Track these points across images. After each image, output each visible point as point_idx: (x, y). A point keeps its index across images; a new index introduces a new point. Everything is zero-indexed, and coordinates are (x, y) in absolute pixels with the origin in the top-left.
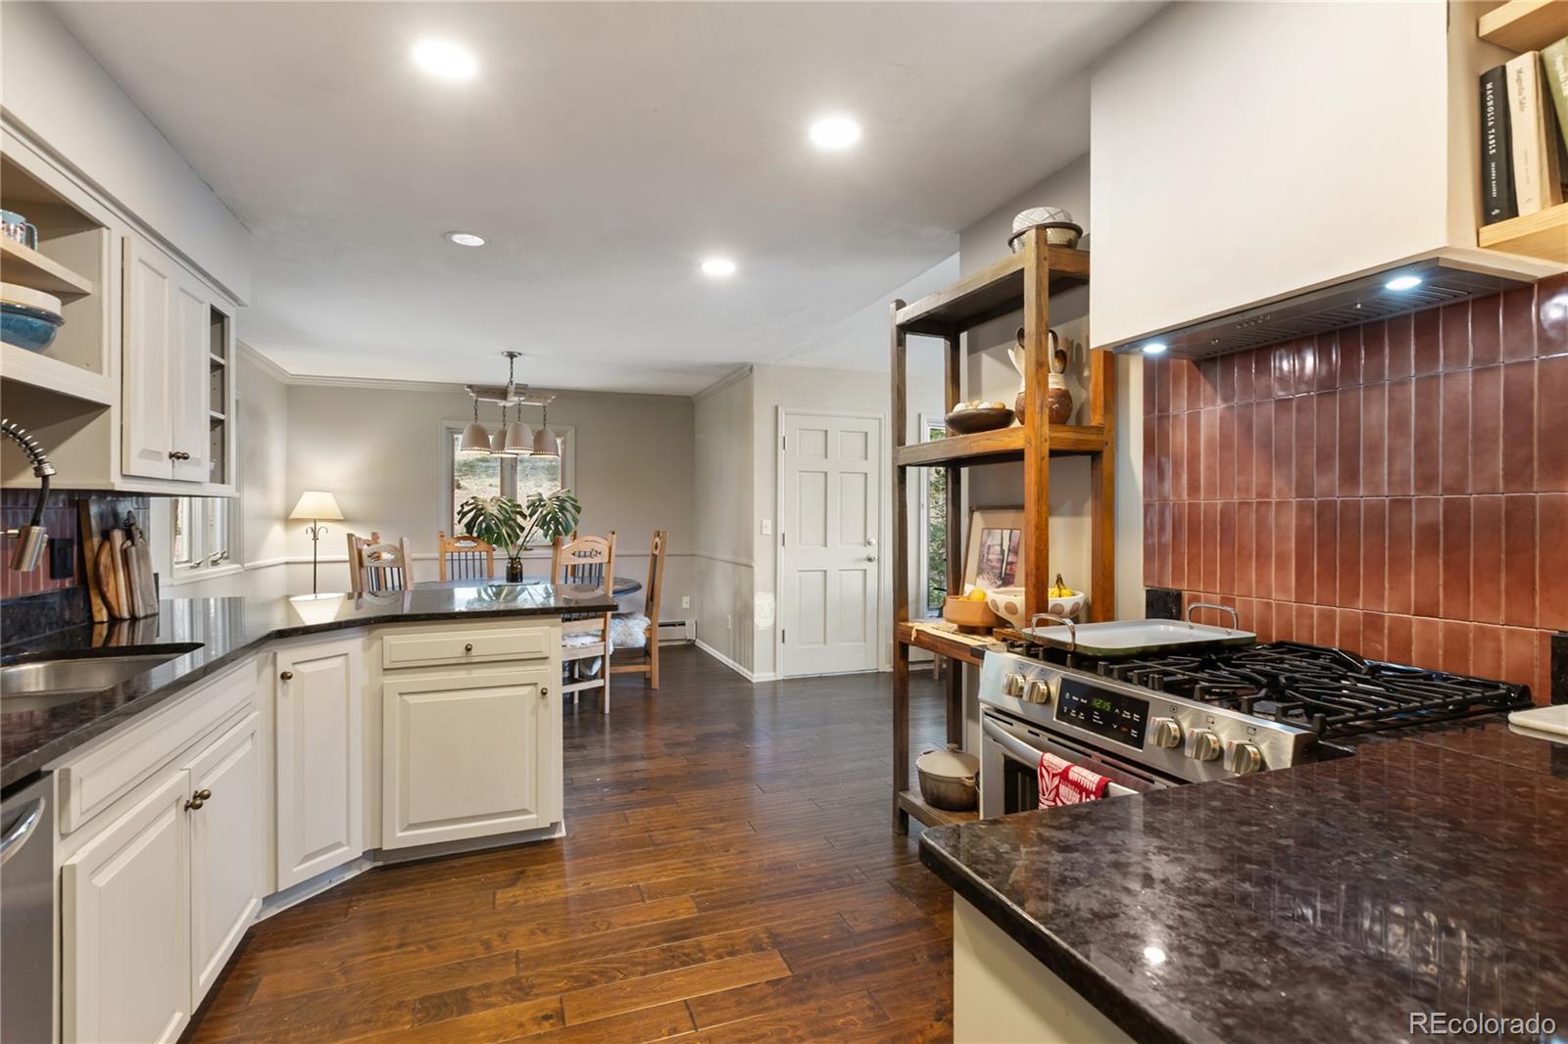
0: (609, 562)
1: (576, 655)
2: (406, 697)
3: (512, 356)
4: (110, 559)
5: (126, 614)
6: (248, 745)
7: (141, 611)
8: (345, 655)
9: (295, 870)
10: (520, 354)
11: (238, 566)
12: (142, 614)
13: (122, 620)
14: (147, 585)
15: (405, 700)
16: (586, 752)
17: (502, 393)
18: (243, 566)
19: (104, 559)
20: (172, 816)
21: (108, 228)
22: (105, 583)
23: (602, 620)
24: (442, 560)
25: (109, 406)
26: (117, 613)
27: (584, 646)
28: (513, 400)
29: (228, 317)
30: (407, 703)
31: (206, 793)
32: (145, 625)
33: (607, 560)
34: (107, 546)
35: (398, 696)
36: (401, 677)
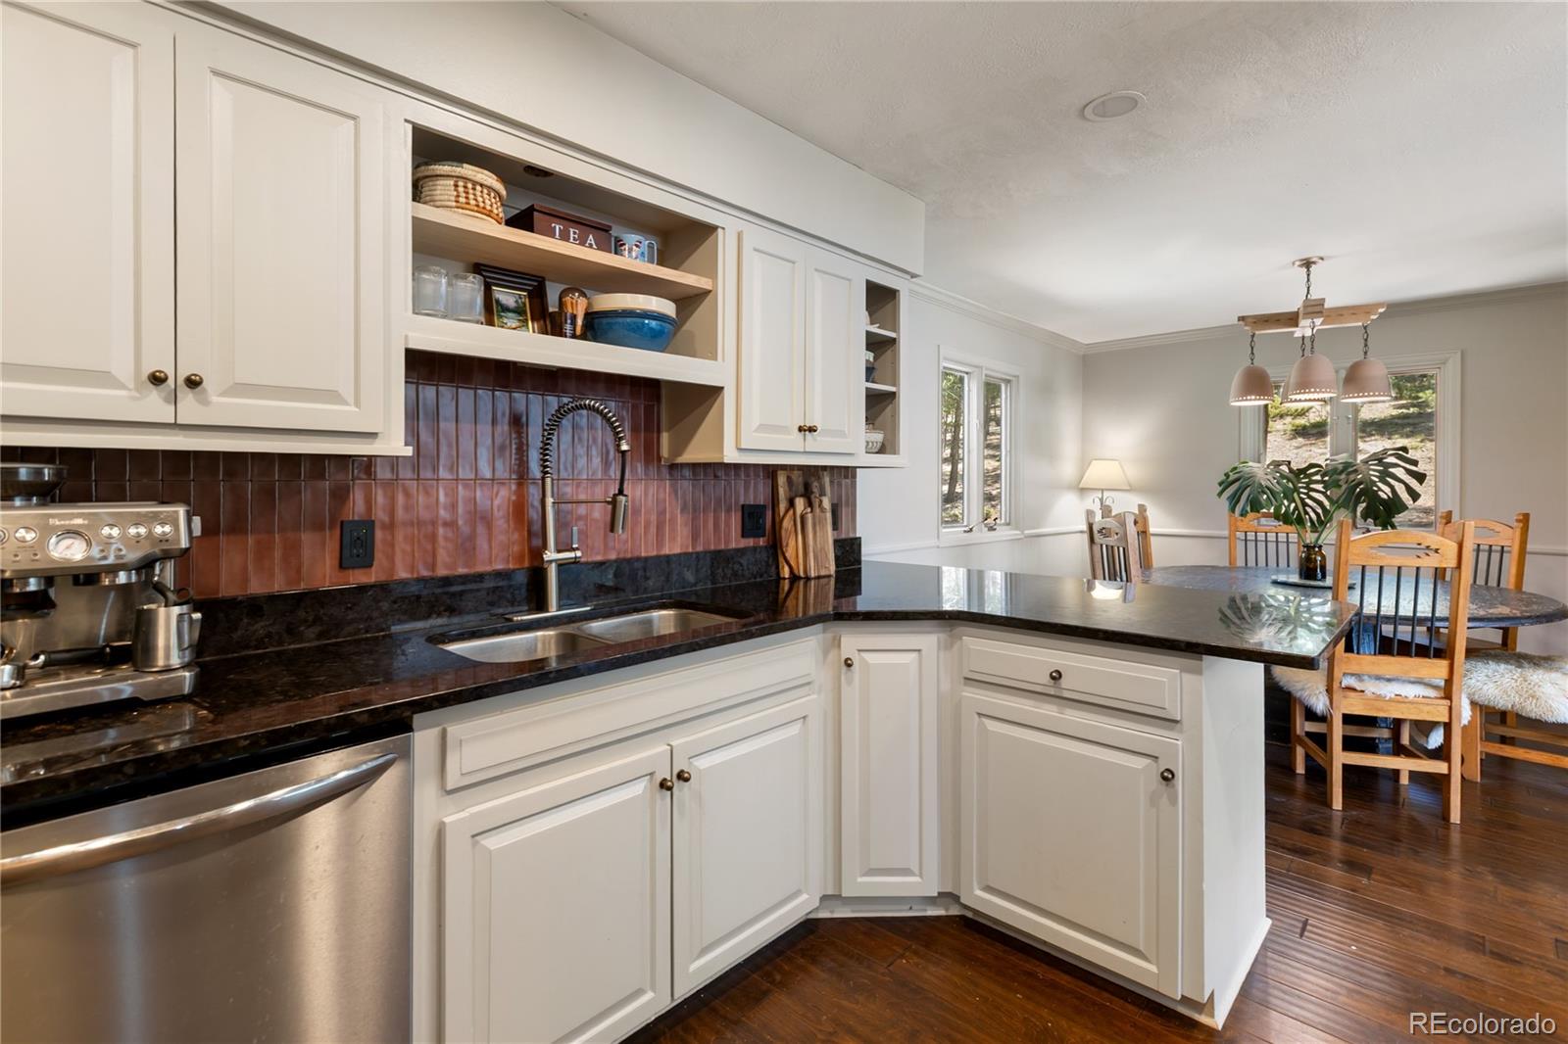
0: (1459, 566)
1: (1381, 710)
2: (987, 721)
3: (1307, 264)
4: (792, 523)
5: (802, 574)
6: (794, 730)
7: (812, 572)
8: (919, 651)
9: (860, 880)
10: (1322, 259)
11: (1018, 532)
12: (813, 575)
13: (800, 578)
14: (823, 549)
15: (983, 723)
16: (1365, 881)
17: (1292, 319)
18: (1023, 533)
19: (787, 523)
20: (639, 788)
21: (723, 228)
22: (784, 544)
23: (1444, 664)
24: (1231, 538)
25: (722, 388)
26: (796, 572)
27: (1399, 700)
28: (1304, 329)
29: (898, 291)
30: (985, 727)
31: (686, 775)
32: (817, 587)
33: (1453, 563)
34: (791, 512)
35: (976, 716)
36: (982, 692)
